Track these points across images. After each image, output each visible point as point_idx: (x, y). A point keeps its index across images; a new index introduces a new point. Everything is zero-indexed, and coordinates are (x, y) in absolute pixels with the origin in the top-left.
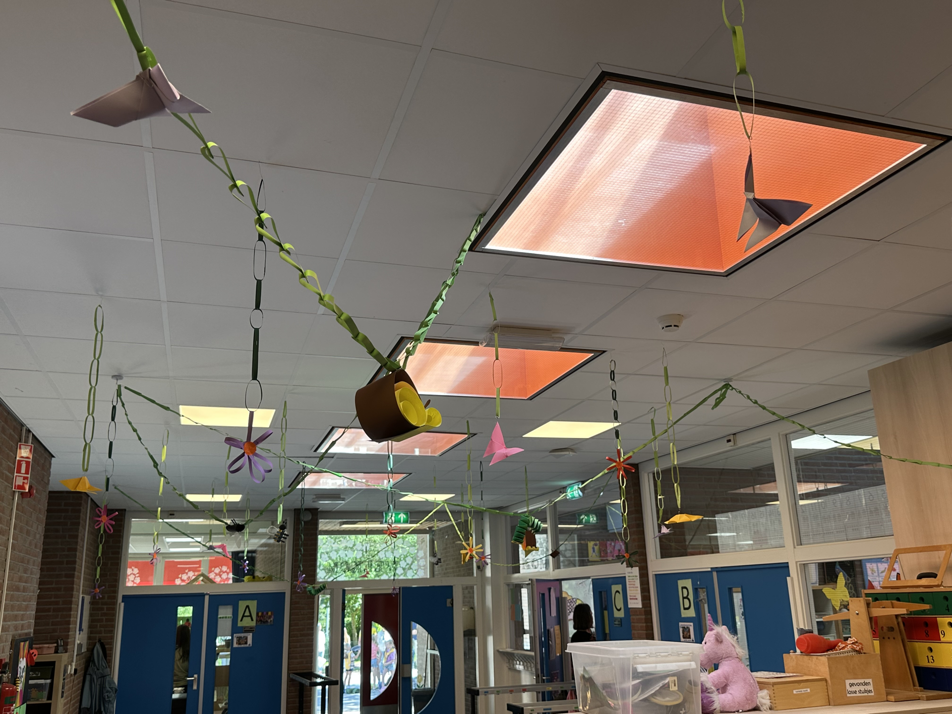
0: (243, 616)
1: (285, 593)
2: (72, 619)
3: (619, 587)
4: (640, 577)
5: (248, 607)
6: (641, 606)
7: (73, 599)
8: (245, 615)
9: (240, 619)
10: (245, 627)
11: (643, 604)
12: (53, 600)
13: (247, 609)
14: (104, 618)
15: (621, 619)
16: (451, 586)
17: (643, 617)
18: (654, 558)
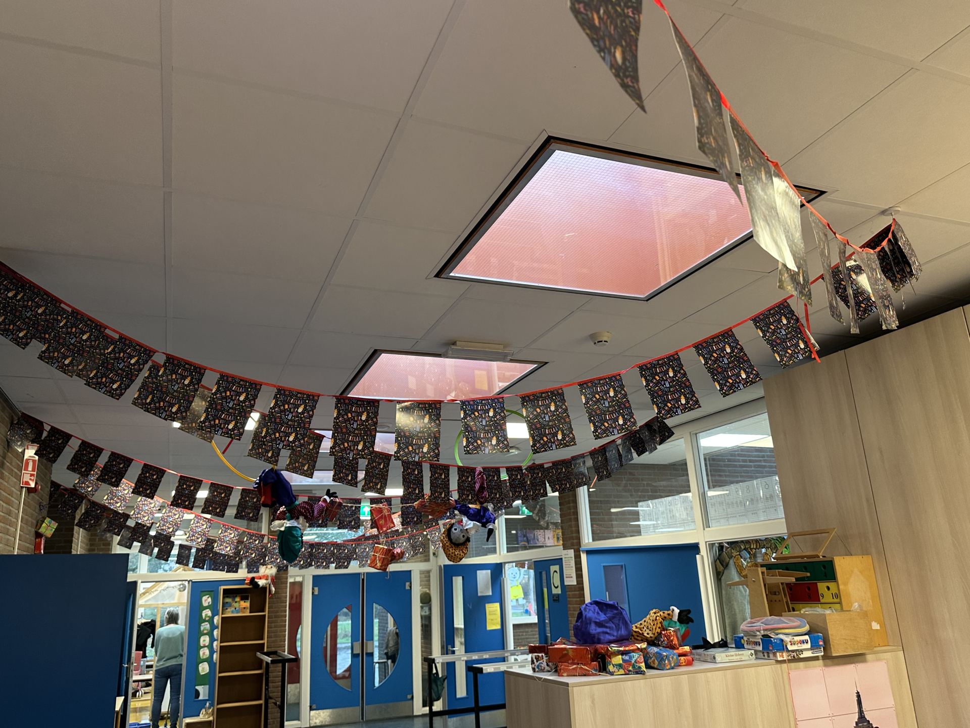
3: (556, 568)
4: (575, 558)
6: (575, 583)
11: (577, 581)
15: (558, 595)
16: (410, 571)
17: (578, 593)
18: (587, 541)
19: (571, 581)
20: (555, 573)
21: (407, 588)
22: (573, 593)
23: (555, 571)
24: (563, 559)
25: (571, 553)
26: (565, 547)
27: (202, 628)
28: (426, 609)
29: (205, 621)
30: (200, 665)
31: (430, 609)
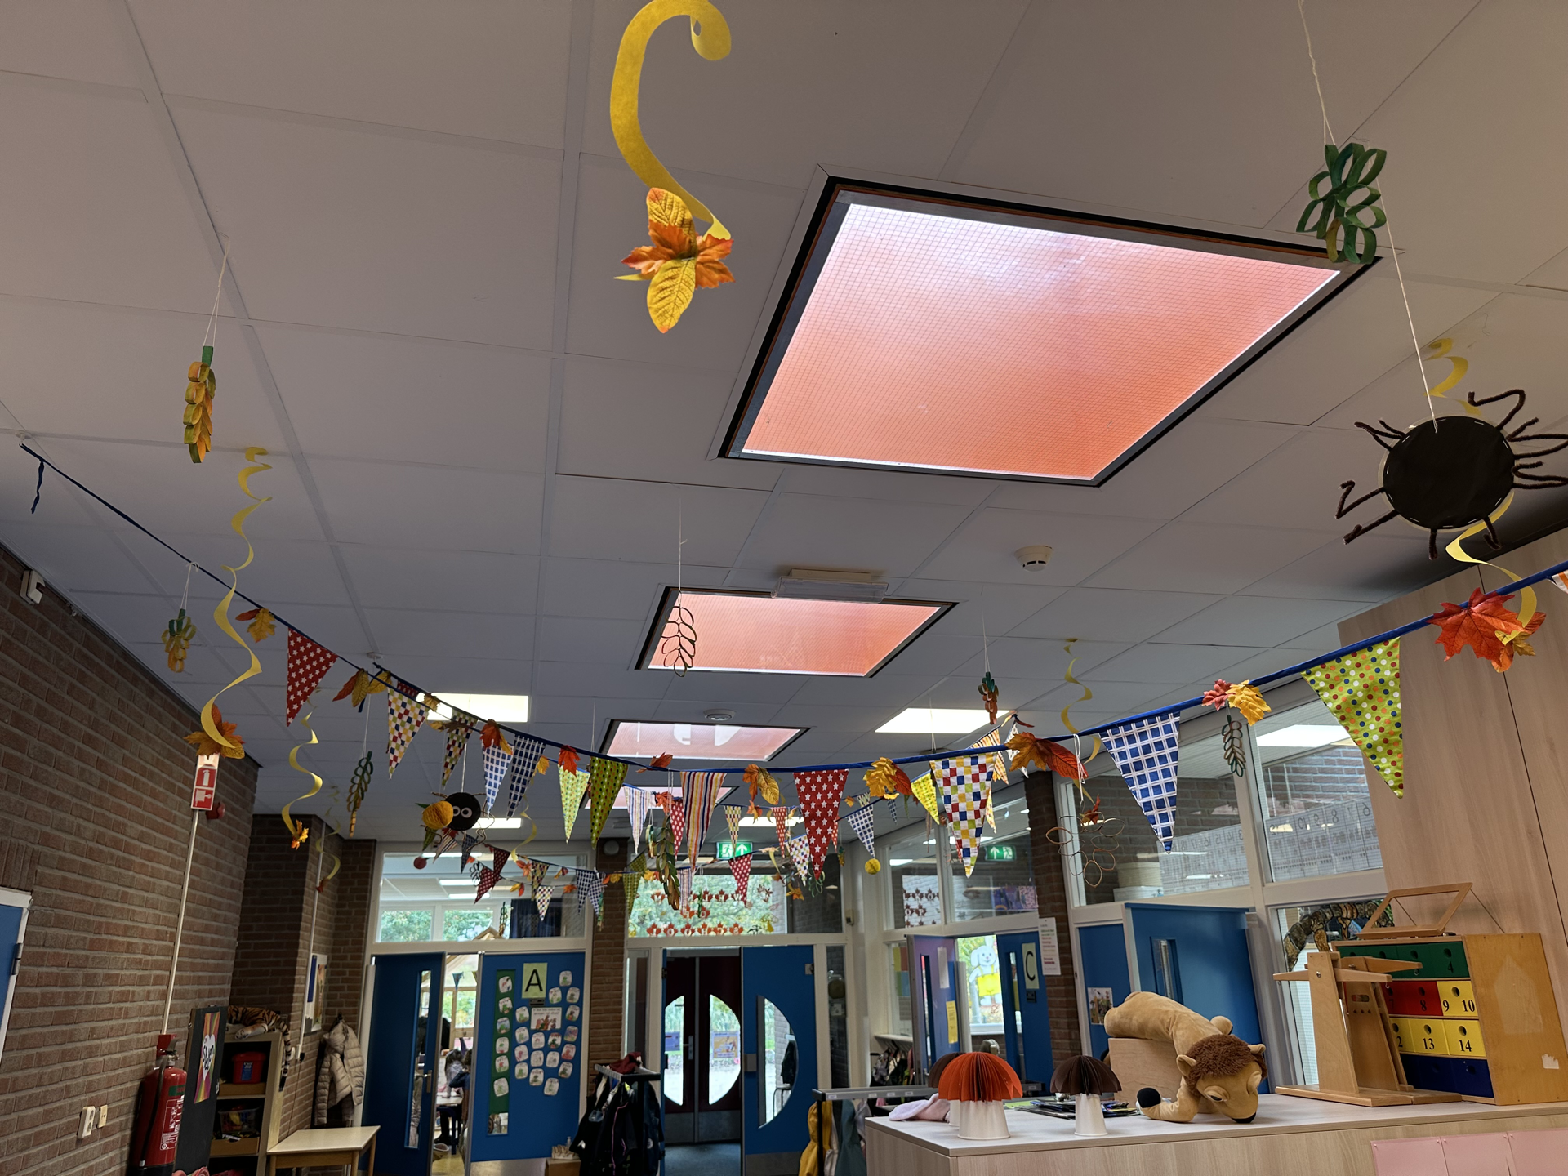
0: (529, 984)
1: (584, 953)
2: (296, 986)
3: (1031, 947)
4: (1058, 932)
5: (535, 971)
6: (1059, 973)
7: (299, 959)
8: (532, 982)
9: (524, 988)
10: (531, 1000)
11: (1062, 970)
12: (271, 959)
13: (535, 976)
14: (346, 985)
15: (1035, 992)
16: (812, 946)
17: (1063, 988)
18: (1077, 905)
19: (1054, 969)
20: (1030, 956)
21: (808, 972)
22: (1056, 988)
23: (1030, 953)
24: (1040, 934)
25: (1051, 923)
26: (1042, 914)
27: (498, 1027)
28: (838, 1006)
29: (502, 1015)
30: (496, 1082)
31: (844, 1007)
